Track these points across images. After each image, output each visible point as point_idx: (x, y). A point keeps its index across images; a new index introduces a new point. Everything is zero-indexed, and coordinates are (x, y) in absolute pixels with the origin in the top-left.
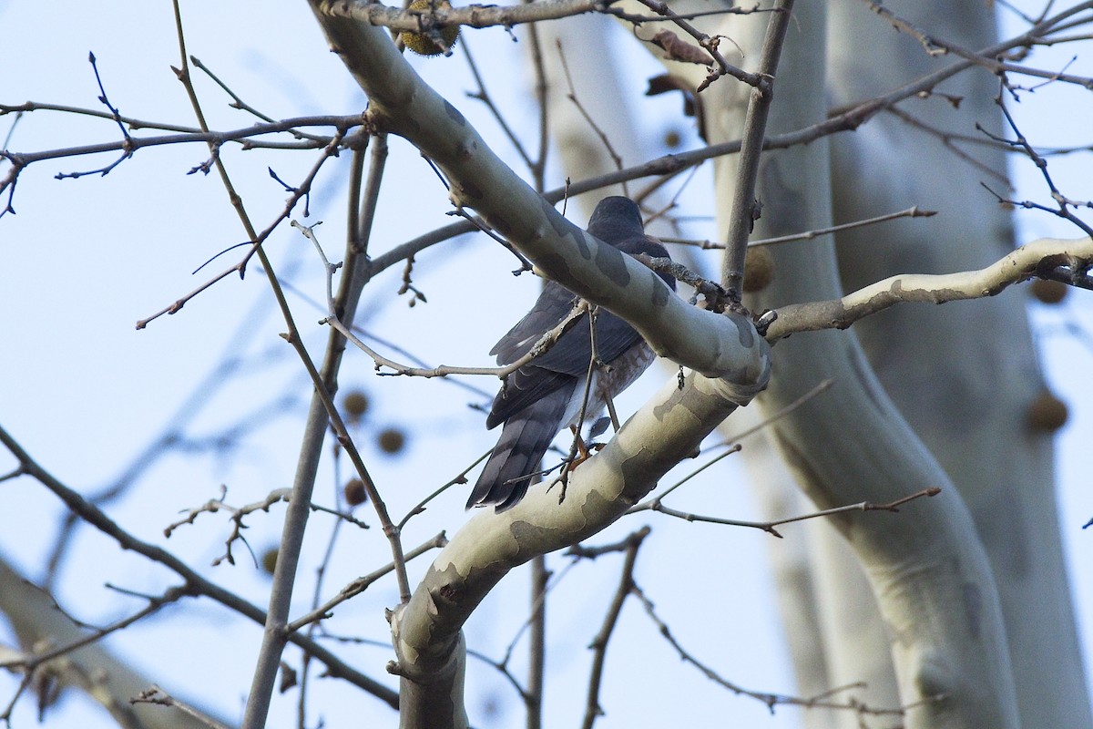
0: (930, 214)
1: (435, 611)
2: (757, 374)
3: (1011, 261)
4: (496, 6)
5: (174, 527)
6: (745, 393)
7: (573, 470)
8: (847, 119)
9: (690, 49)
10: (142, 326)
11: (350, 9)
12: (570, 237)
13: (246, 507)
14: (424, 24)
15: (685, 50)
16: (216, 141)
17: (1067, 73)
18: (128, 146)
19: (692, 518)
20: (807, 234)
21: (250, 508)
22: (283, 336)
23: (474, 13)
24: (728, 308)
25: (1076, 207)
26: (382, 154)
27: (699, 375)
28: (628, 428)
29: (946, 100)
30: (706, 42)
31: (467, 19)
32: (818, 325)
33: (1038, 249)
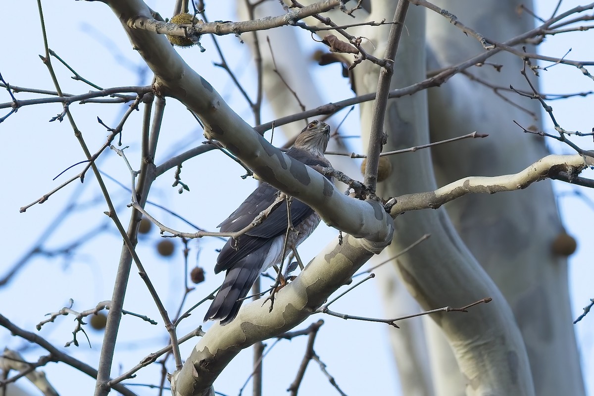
0: (485, 136)
1: (197, 375)
2: (385, 235)
3: (533, 169)
4: (231, 22)
5: (42, 324)
6: (378, 247)
7: (277, 292)
8: (435, 80)
9: (345, 44)
10: (24, 210)
11: (145, 24)
12: (275, 156)
13: (84, 312)
14: (188, 32)
15: (342, 45)
16: (67, 101)
17: (566, 58)
18: (15, 105)
19: (346, 317)
20: (412, 149)
22: (106, 213)
23: (218, 26)
24: (368, 197)
25: (569, 135)
26: (162, 105)
27: (351, 237)
28: (309, 268)
29: (493, 67)
30: (354, 41)
31: (213, 30)
32: (421, 206)
33: (549, 161)
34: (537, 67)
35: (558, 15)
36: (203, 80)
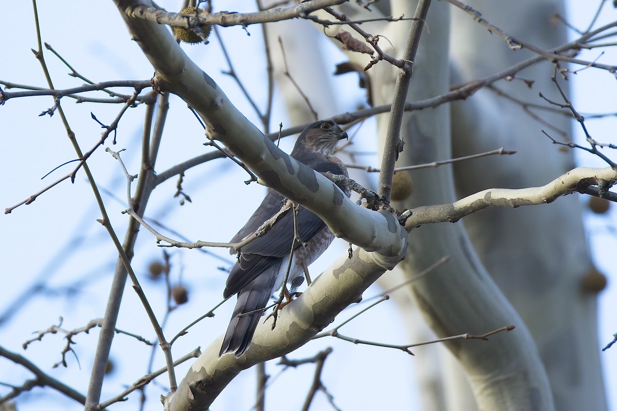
0: (511, 153)
1: (192, 397)
2: (399, 250)
3: (561, 182)
4: (237, 13)
5: (29, 343)
6: (391, 262)
7: (281, 309)
8: (460, 92)
9: (359, 43)
10: (9, 211)
11: (144, 13)
12: (281, 160)
13: (75, 330)
14: (192, 23)
15: (356, 44)
16: (58, 95)
17: (598, 62)
18: (3, 97)
19: (357, 342)
20: (433, 164)
21: (77, 331)
22: (99, 221)
23: (222, 17)
24: (381, 207)
25: (602, 147)
26: (165, 108)
27: (362, 250)
28: (317, 283)
29: (523, 83)
30: (370, 39)
31: (218, 22)
32: (439, 220)
33: (578, 174)
34: (566, 70)
35: (595, 28)
36: (205, 75)
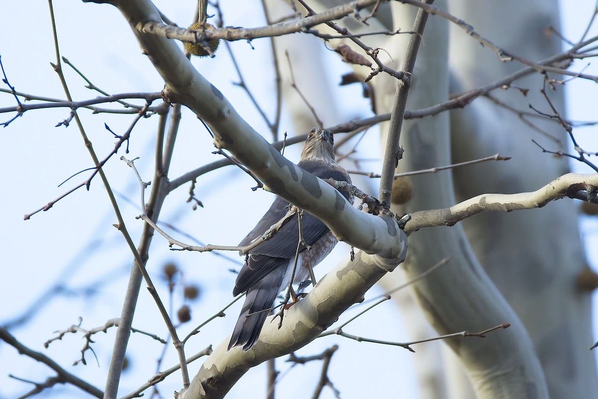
0: (507, 159)
1: (204, 393)
2: (398, 253)
3: (551, 187)
4: (242, 28)
5: (50, 342)
6: (391, 264)
7: (288, 309)
8: (458, 101)
9: (358, 56)
10: (28, 218)
11: (154, 28)
12: (286, 168)
13: (93, 329)
14: (199, 38)
15: (355, 57)
16: (74, 107)
18: (20, 109)
19: (361, 340)
20: (433, 170)
21: (95, 330)
22: (115, 226)
23: (229, 32)
24: (381, 212)
25: (589, 155)
26: (177, 117)
27: (363, 253)
28: (321, 284)
29: (519, 91)
30: (371, 52)
31: (224, 36)
32: (436, 224)
33: (568, 180)
34: (554, 81)
35: (587, 39)
36: (213, 87)
